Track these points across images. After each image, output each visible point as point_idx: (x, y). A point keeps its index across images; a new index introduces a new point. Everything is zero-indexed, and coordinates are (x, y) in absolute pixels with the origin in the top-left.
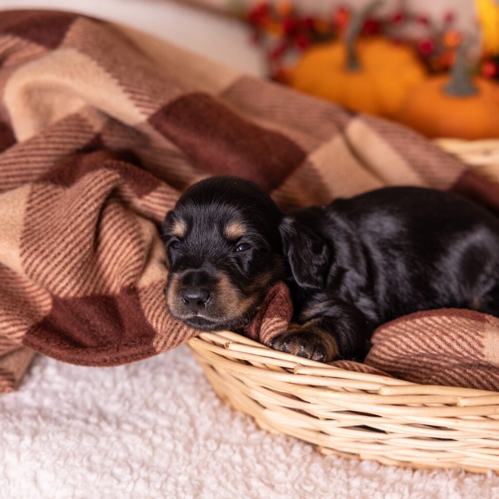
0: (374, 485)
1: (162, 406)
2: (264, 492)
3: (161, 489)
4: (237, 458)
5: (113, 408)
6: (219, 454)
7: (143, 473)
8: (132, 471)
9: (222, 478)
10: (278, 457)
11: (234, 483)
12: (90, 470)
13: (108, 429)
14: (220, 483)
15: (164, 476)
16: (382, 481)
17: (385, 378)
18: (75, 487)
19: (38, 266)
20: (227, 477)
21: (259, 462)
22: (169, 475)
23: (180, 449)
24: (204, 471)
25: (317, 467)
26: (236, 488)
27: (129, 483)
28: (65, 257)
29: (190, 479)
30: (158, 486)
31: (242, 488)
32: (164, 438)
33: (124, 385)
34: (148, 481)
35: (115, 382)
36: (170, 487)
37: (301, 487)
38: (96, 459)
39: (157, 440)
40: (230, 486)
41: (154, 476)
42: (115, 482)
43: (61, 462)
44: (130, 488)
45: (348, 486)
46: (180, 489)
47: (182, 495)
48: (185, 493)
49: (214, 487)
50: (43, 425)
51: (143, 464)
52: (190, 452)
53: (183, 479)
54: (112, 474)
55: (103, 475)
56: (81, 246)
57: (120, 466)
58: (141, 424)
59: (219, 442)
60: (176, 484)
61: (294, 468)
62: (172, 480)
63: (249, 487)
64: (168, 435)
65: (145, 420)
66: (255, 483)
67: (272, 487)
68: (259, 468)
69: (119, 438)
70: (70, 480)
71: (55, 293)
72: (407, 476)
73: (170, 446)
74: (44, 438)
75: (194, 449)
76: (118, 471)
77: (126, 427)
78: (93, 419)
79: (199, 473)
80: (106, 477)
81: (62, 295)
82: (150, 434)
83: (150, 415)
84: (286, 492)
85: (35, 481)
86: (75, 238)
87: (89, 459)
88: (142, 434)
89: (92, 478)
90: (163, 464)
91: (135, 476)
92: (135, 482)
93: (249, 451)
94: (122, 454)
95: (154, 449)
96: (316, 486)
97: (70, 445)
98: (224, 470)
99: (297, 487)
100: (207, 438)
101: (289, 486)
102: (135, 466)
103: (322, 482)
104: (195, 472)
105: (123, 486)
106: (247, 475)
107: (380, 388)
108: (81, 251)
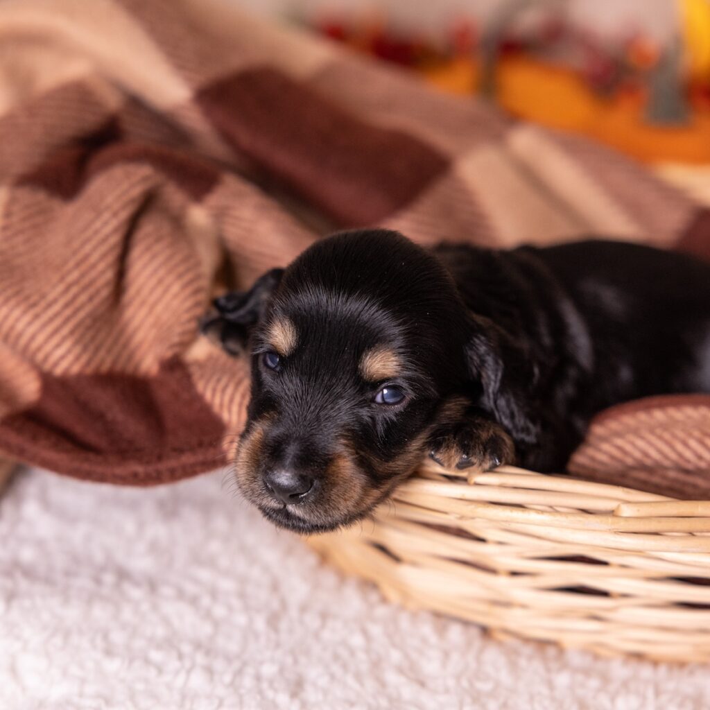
0: (594, 683)
1: (224, 562)
2: (408, 691)
3: (232, 684)
4: (357, 640)
5: (141, 563)
6: (326, 635)
7: (200, 659)
8: (181, 657)
9: (336, 669)
10: (424, 640)
11: (358, 677)
12: (109, 652)
13: (136, 593)
14: (332, 677)
15: (236, 665)
16: (605, 679)
17: (626, 490)
18: (83, 681)
19: (17, 320)
20: (345, 667)
21: (394, 645)
22: (245, 664)
23: (260, 624)
24: (303, 660)
25: (492, 655)
26: (362, 684)
27: (177, 673)
28: (67, 305)
29: (282, 670)
30: (227, 678)
31: (370, 685)
32: (230, 609)
33: (158, 530)
34: (209, 671)
35: (141, 526)
36: (248, 682)
37: (471, 684)
38: (118, 637)
39: (219, 611)
40: (350, 680)
41: (219, 665)
42: (152, 673)
43: (58, 641)
44: (180, 681)
45: (550, 685)
46: (265, 685)
47: (270, 694)
48: (276, 691)
49: (323, 681)
50: (23, 584)
51: (198, 646)
52: (276, 630)
53: (268, 670)
54: (147, 661)
55: (131, 661)
56: (92, 290)
57: (159, 647)
58: (190, 588)
59: (324, 616)
60: (258, 678)
61: (455, 657)
62: (250, 671)
63: (383, 684)
64: (236, 603)
65: (196, 581)
66: (392, 677)
67: (422, 684)
68: (395, 656)
69: (155, 607)
70: (74, 670)
71: (47, 367)
72: (646, 672)
73: (241, 619)
74: (27, 603)
75: (283, 625)
76: (156, 656)
77: (167, 591)
78: (109, 578)
79: (296, 662)
80: (137, 664)
81: (59, 371)
82: (206, 601)
83: (205, 575)
84: (447, 691)
85: (13, 671)
86: (83, 275)
87: (106, 637)
88: (194, 601)
89: (113, 666)
90: (233, 647)
91: (187, 664)
92: (189, 672)
93: (376, 630)
94: (160, 632)
95: (216, 624)
96: (498, 684)
97: (72, 614)
98: (336, 657)
99: (465, 683)
100: (304, 609)
101: (451, 683)
102: (186, 648)
103: (505, 677)
104: (289, 660)
105: (167, 678)
106: (377, 665)
107: (619, 506)
108: (91, 299)
